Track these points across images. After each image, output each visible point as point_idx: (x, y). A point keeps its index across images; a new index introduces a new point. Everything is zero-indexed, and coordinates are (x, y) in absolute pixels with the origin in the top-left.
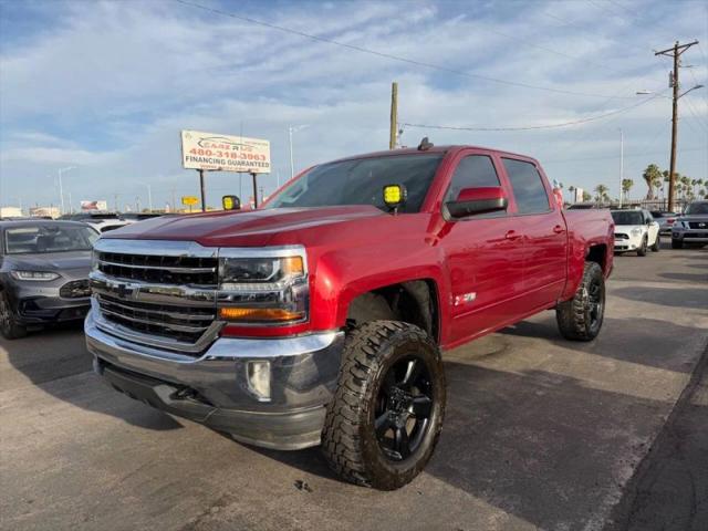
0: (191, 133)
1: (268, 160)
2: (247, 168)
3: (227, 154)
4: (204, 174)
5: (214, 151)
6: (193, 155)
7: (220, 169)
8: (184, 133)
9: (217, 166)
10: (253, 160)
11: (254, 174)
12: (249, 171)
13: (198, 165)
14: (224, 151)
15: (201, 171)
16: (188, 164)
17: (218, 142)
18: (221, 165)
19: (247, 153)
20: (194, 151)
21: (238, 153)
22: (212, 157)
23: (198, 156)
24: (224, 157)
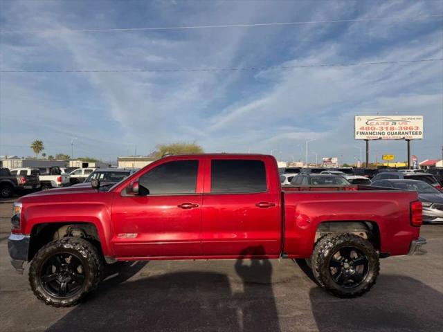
0: (361, 117)
1: (421, 129)
2: (402, 136)
3: (387, 128)
4: (369, 142)
5: (377, 127)
6: (361, 131)
7: (380, 139)
8: (356, 117)
9: (379, 136)
10: (408, 131)
11: (408, 140)
12: (403, 138)
13: (365, 137)
14: (384, 126)
15: (367, 140)
16: (358, 137)
17: (380, 121)
18: (382, 136)
19: (403, 126)
20: (363, 128)
21: (396, 126)
22: (376, 131)
23: (365, 131)
24: (385, 130)
